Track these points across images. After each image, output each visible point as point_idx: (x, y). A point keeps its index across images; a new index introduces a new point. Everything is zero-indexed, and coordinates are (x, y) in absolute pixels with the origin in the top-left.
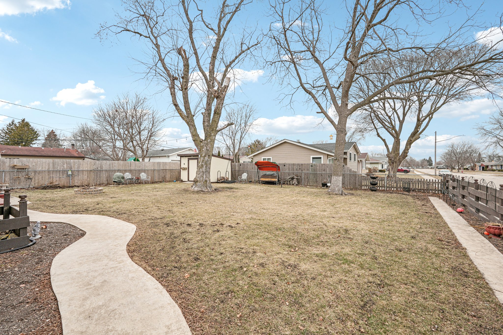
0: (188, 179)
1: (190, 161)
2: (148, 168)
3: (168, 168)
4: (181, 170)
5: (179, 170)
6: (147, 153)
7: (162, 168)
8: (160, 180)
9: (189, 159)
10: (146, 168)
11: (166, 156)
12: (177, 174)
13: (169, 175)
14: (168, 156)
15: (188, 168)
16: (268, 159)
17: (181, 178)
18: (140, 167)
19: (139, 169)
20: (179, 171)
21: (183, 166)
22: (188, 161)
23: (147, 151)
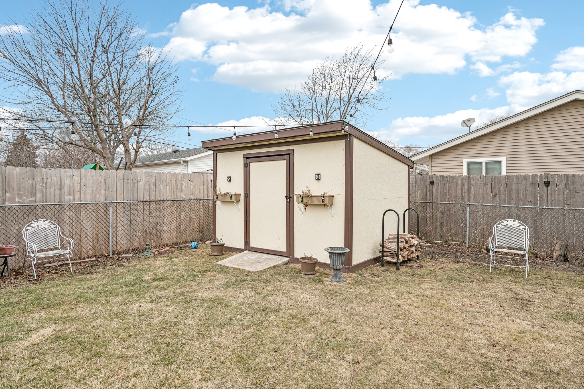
0: (247, 242)
1: (254, 166)
2: (79, 198)
3: (167, 195)
4: (218, 203)
5: (211, 202)
6: (136, 155)
7: (142, 195)
8: (136, 244)
9: (248, 159)
10: (67, 198)
11: (179, 163)
12: (202, 216)
13: (174, 222)
14: (184, 162)
15: (247, 195)
16: (488, 163)
17: (218, 236)
18: (33, 194)
19: (28, 201)
20: (211, 206)
21: (223, 187)
22: (246, 166)
23: (136, 152)
